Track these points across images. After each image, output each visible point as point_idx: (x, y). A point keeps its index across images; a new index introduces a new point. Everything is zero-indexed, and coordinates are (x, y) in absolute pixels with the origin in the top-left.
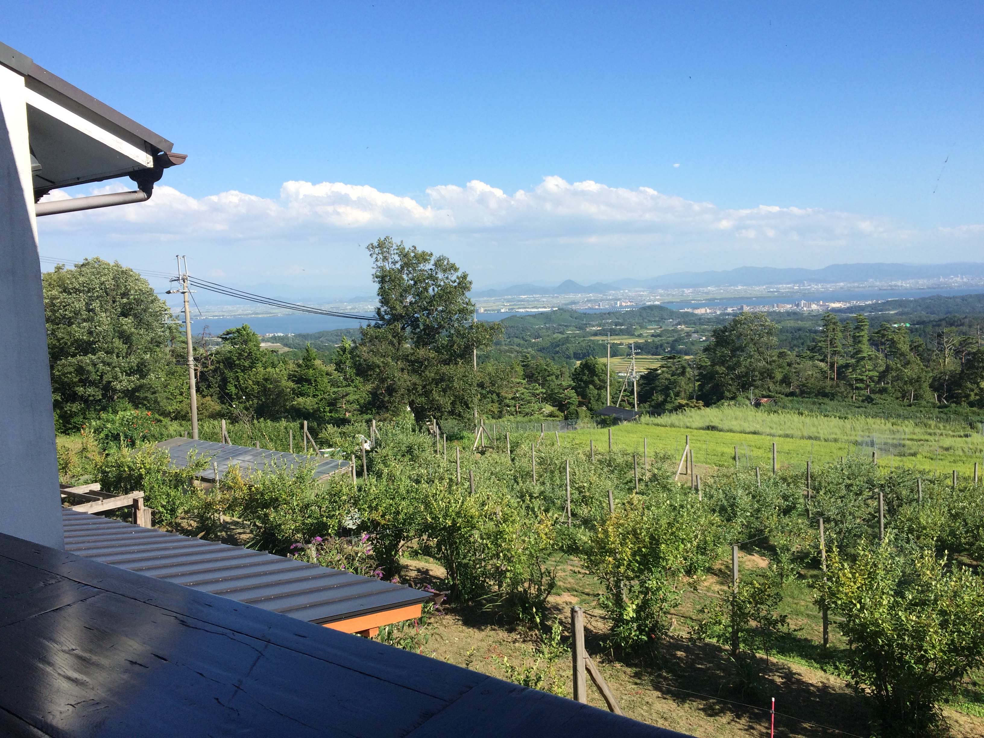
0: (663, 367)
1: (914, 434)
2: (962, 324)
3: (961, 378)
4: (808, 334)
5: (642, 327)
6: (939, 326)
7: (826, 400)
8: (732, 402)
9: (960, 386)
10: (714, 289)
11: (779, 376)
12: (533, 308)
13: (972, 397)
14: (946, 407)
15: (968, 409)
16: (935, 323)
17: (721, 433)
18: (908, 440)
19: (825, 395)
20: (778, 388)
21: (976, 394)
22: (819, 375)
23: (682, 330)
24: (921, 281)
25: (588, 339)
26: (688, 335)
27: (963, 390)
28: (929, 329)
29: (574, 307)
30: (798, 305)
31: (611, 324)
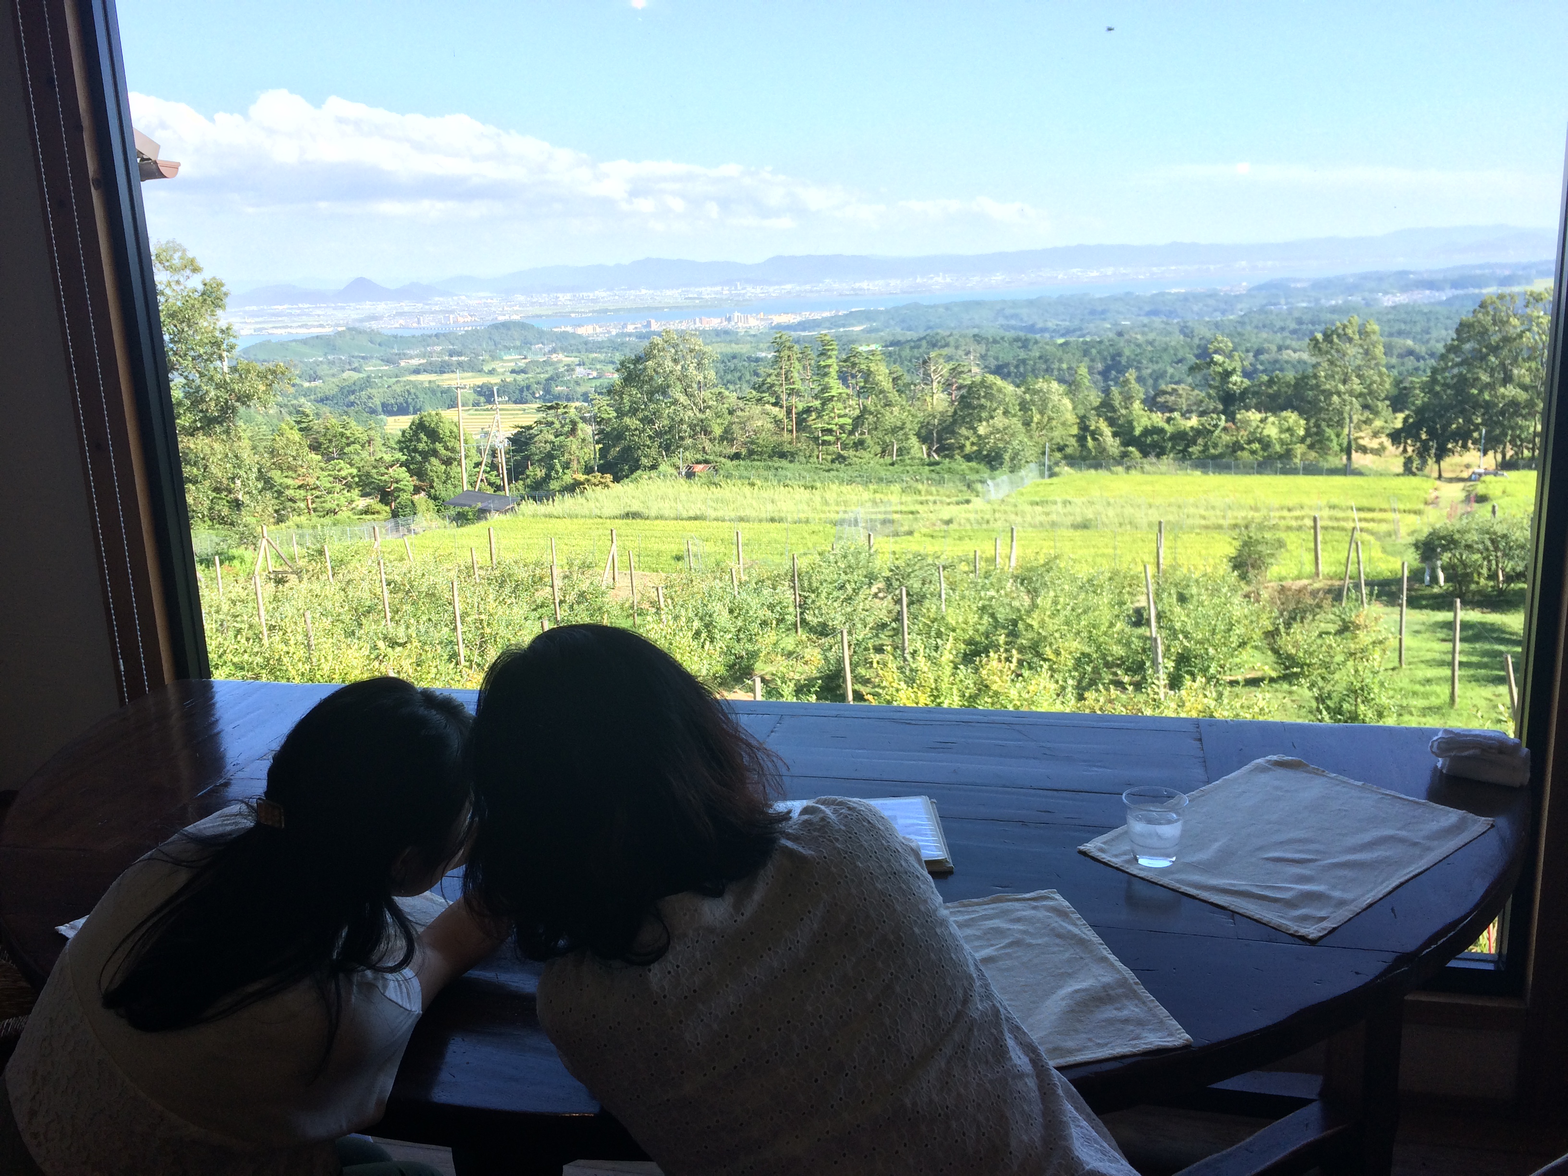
0: (541, 423)
1: (902, 503)
2: (947, 345)
3: (955, 422)
4: (746, 364)
5: (494, 358)
6: (919, 347)
7: (784, 463)
8: (654, 474)
9: (953, 433)
10: (604, 294)
11: (718, 431)
12: (300, 327)
13: (968, 449)
14: (937, 463)
15: (965, 466)
16: (912, 344)
17: (648, 522)
18: (896, 512)
19: (782, 455)
20: (717, 449)
21: (973, 444)
22: (771, 426)
23: (560, 361)
24: (893, 282)
25: (405, 379)
26: (570, 369)
27: (956, 439)
28: (906, 353)
29: (374, 325)
30: (729, 320)
31: (440, 354)
